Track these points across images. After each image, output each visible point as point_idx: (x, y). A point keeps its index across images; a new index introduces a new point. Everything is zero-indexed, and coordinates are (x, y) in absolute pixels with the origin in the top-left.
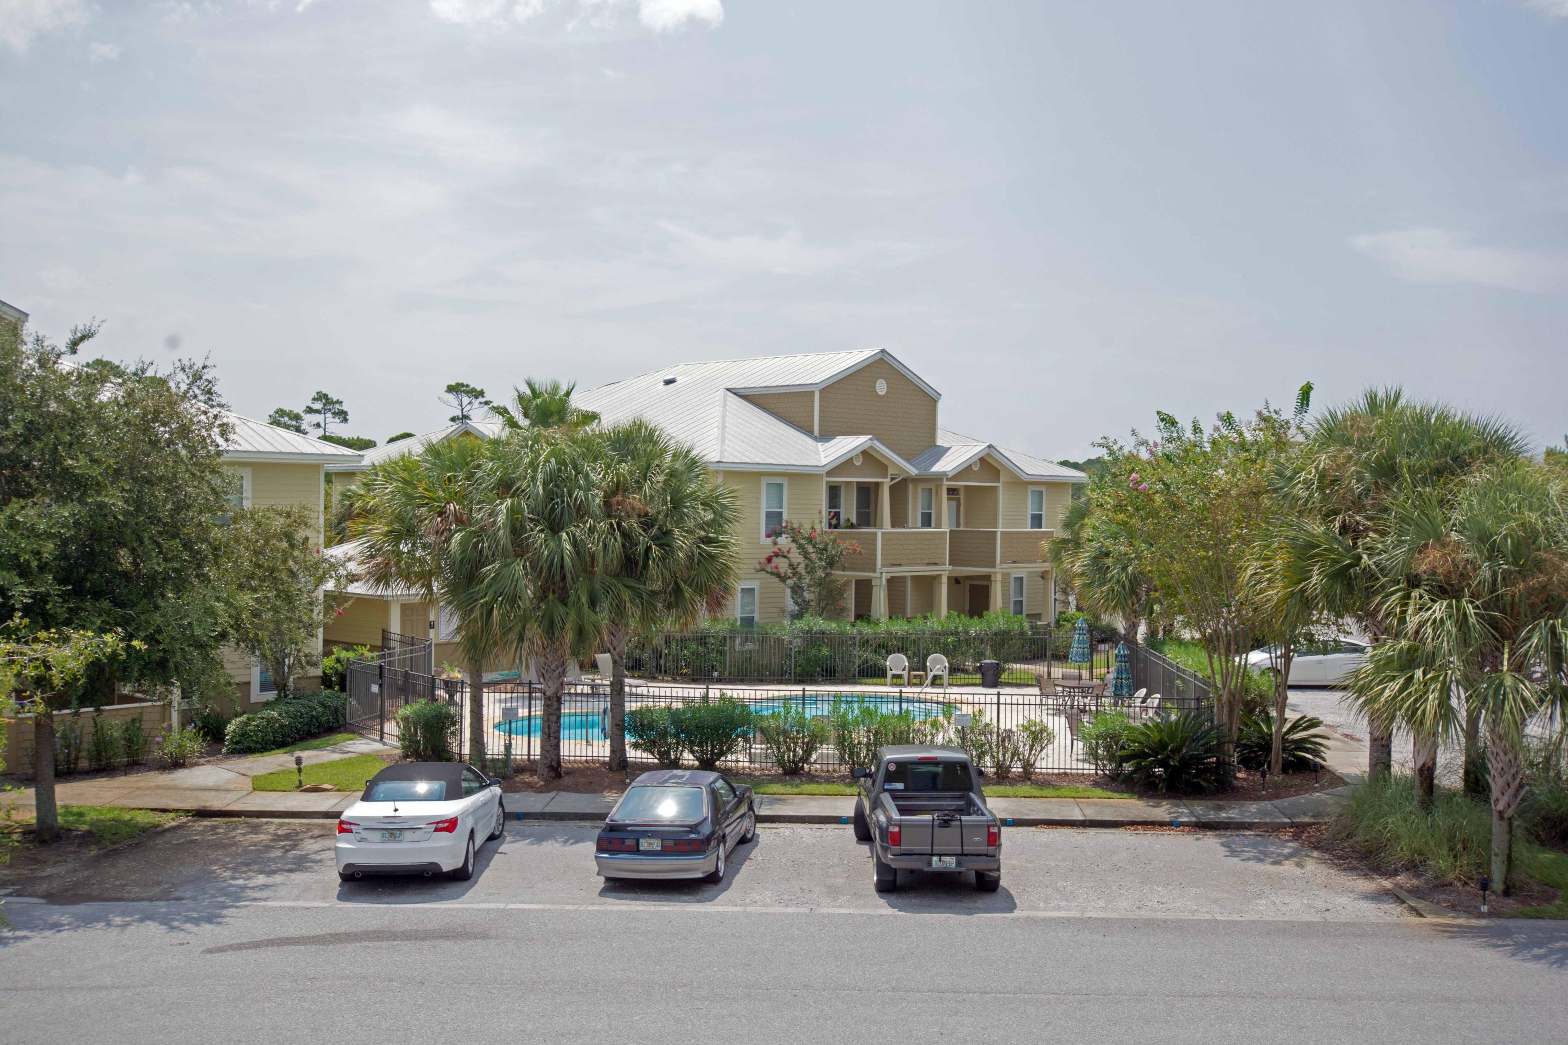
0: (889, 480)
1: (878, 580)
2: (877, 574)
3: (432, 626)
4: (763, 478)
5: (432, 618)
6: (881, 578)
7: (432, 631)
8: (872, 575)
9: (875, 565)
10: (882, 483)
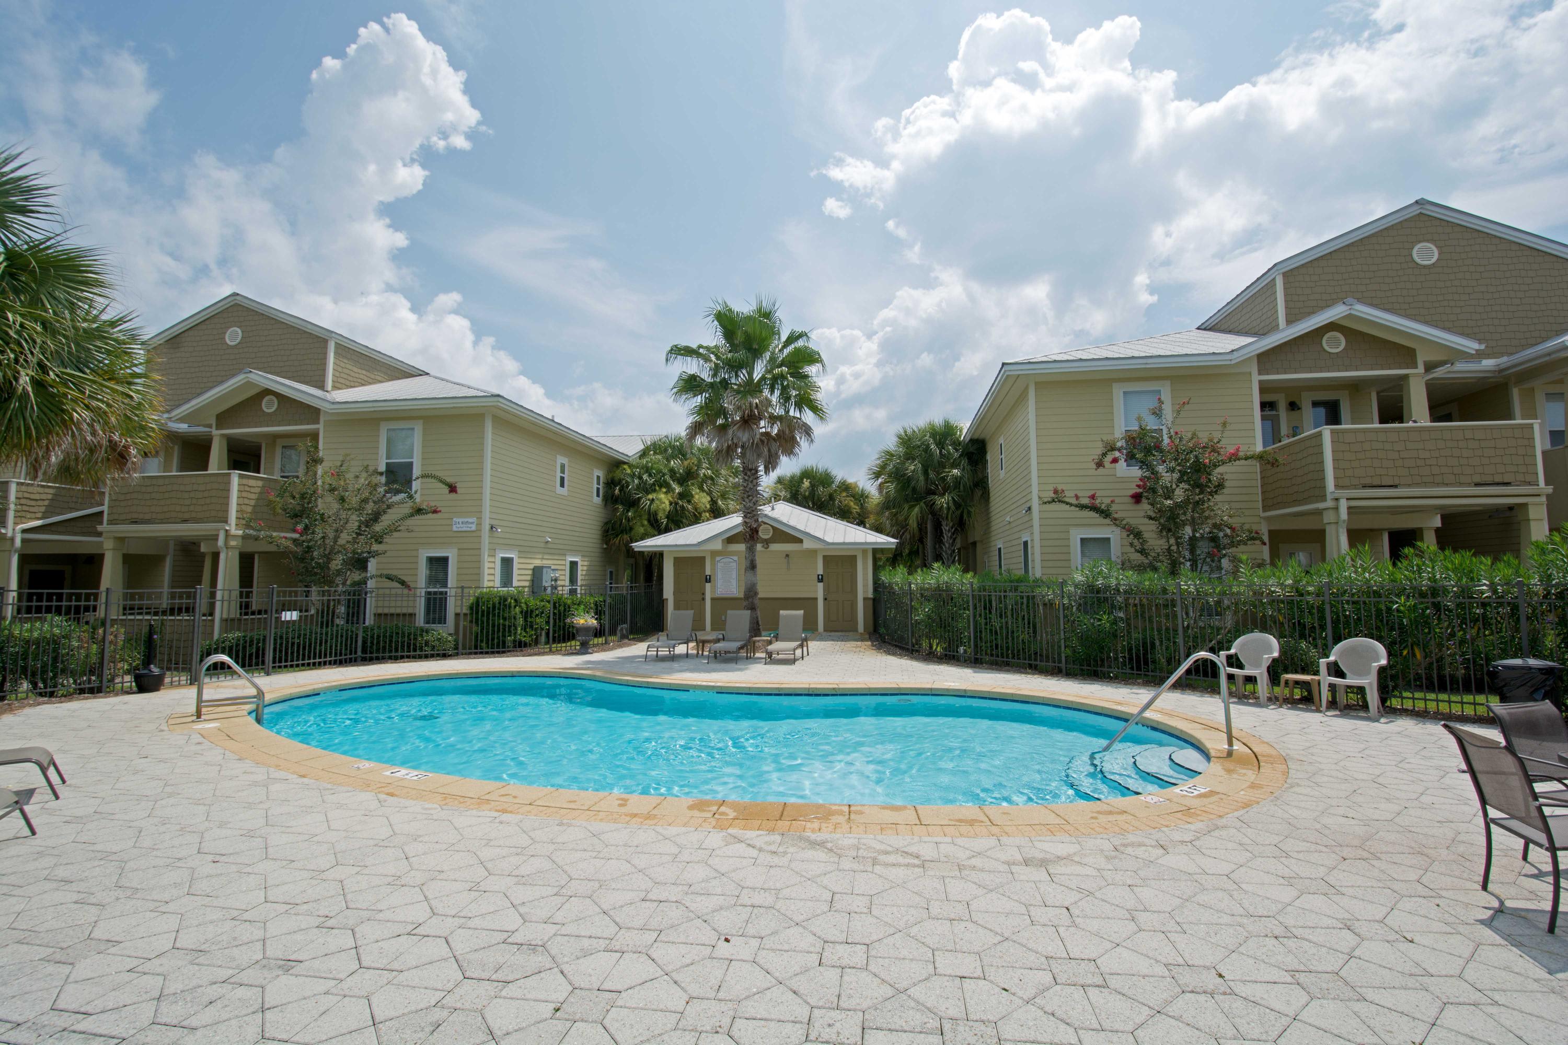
0: (1421, 369)
1: (1331, 513)
2: (1330, 503)
3: (708, 580)
4: (1115, 385)
5: (708, 572)
6: (1336, 509)
7: (708, 585)
8: (1321, 505)
9: (1324, 488)
10: (1406, 377)
